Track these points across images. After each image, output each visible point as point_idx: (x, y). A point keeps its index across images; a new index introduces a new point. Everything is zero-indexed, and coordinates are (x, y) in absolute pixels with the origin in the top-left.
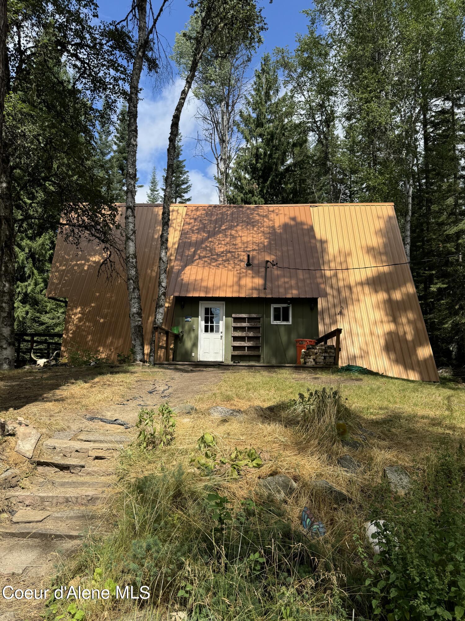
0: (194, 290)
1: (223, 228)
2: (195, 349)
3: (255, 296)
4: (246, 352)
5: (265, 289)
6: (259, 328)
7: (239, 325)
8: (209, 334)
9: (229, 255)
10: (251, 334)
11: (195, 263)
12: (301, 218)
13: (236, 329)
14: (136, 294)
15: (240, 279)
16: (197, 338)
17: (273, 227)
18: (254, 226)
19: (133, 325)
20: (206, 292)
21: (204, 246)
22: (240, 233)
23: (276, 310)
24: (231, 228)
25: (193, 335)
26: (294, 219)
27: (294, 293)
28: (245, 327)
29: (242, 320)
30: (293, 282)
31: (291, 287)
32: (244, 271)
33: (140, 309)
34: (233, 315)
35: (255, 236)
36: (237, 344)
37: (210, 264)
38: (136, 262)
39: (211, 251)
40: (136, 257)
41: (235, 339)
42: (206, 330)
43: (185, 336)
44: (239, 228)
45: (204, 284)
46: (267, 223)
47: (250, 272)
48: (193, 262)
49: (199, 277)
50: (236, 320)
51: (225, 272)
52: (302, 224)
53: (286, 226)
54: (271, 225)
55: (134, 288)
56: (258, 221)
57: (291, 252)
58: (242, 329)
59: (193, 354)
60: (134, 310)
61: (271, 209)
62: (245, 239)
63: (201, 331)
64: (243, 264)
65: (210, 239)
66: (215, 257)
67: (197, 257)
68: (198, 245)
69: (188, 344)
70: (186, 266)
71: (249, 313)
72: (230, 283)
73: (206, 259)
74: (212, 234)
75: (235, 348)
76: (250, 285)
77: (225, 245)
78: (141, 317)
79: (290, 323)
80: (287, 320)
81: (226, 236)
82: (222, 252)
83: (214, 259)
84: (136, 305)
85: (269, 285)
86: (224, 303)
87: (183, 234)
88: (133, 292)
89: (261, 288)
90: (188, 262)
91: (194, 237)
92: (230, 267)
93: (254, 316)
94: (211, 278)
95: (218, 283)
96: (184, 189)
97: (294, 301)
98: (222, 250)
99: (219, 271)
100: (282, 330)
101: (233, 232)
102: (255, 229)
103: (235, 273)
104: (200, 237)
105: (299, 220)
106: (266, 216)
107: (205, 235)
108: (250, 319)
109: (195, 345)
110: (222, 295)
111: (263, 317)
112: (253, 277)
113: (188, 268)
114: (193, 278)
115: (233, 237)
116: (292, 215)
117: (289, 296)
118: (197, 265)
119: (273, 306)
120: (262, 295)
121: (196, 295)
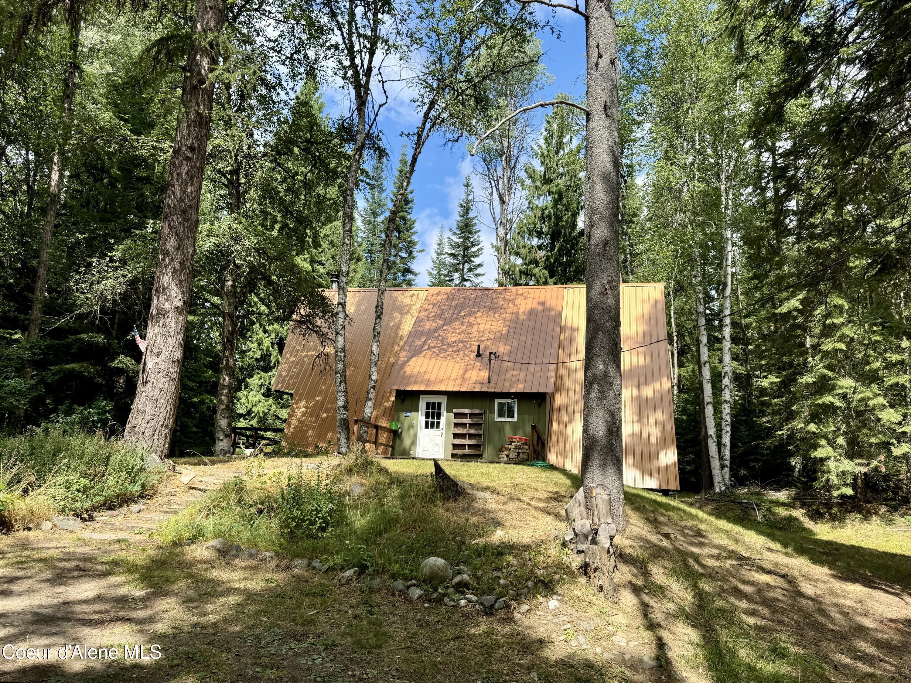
0: (416, 382)
1: (462, 314)
2: (413, 447)
3: (477, 389)
4: (467, 451)
5: (489, 382)
6: (481, 425)
7: (460, 421)
8: (430, 431)
9: (461, 345)
10: (473, 431)
11: (423, 354)
12: (551, 303)
13: (456, 425)
14: (342, 388)
15: (466, 371)
16: (416, 436)
17: (517, 314)
18: (495, 312)
19: (338, 418)
20: (427, 385)
21: (436, 334)
22: (479, 320)
23: (501, 405)
24: (470, 314)
25: (412, 432)
26: (543, 304)
27: (520, 388)
28: (466, 424)
29: (464, 415)
30: (522, 376)
31: (518, 381)
32: (472, 362)
33: (347, 402)
34: (455, 411)
35: (494, 323)
36: (458, 441)
37: (438, 355)
38: (345, 356)
39: (442, 341)
40: (344, 351)
41: (456, 436)
42: (427, 426)
43: (404, 434)
44: (479, 314)
45: (427, 377)
46: (511, 308)
47: (478, 364)
48: (420, 353)
49: (423, 370)
50: (457, 415)
51: (451, 363)
52: (550, 309)
53: (532, 312)
54: (515, 311)
55: (341, 382)
56: (501, 307)
57: (528, 342)
58: (464, 425)
59: (412, 452)
60: (340, 403)
61: (520, 292)
62: (482, 327)
63: (421, 428)
64: (473, 355)
65: (445, 328)
66: (445, 347)
67: (426, 347)
68: (430, 334)
69: (407, 442)
70: (412, 357)
71: (472, 408)
72: (454, 376)
73: (435, 350)
74: (448, 322)
75: (455, 446)
76: (474, 379)
77: (459, 334)
78: (347, 411)
79: (515, 420)
80: (513, 417)
81: (462, 323)
82: (455, 342)
83: (443, 349)
84: (342, 398)
85: (494, 378)
86: (446, 397)
87: (419, 321)
88: (340, 385)
89: (486, 381)
90: (416, 352)
91: (428, 325)
92: (458, 359)
93: (476, 411)
94: (436, 370)
95: (441, 376)
96: (474, 252)
97: (521, 396)
98: (454, 339)
99: (445, 363)
100: (507, 428)
101: (472, 319)
102: (496, 315)
103: (463, 364)
104: (435, 325)
105: (548, 305)
106: (513, 301)
107: (441, 322)
108: (472, 415)
109: (414, 443)
110: (443, 388)
111: (485, 412)
112: (480, 370)
113: (414, 359)
114: (416, 370)
115: (471, 325)
116: (542, 299)
117: (513, 390)
118: (424, 357)
119: (497, 401)
120: (485, 389)
121: (415, 388)
